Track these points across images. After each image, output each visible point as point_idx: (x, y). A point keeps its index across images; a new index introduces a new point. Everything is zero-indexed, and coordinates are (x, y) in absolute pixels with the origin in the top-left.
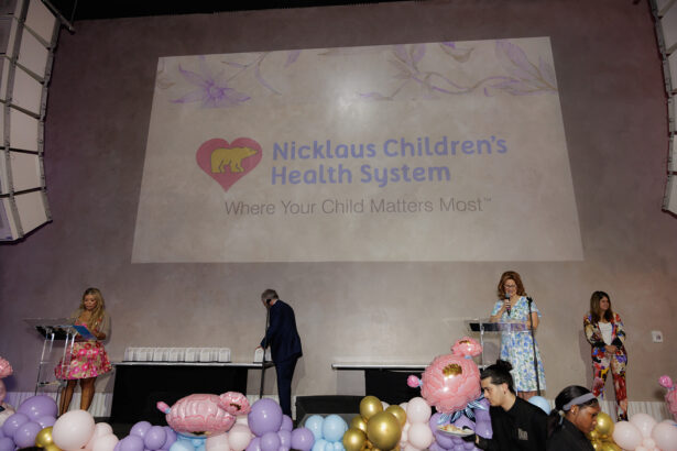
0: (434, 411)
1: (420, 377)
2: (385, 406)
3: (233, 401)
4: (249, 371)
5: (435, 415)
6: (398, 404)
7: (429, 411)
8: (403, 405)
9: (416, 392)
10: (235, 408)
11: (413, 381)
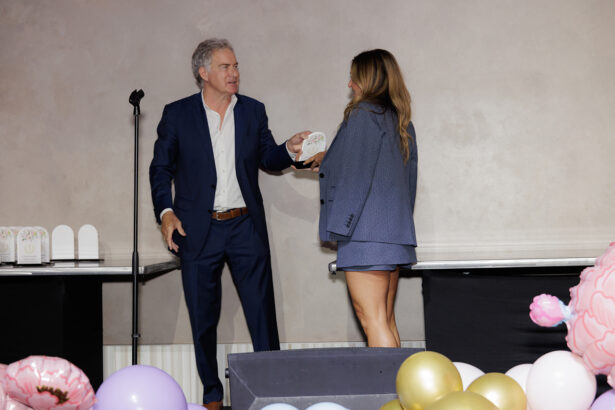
0: (602, 384)
1: (566, 299)
2: (468, 373)
3: (46, 380)
4: (107, 288)
5: (607, 396)
6: (504, 370)
7: (591, 386)
8: (519, 373)
9: (555, 339)
10: (54, 399)
11: (545, 309)
